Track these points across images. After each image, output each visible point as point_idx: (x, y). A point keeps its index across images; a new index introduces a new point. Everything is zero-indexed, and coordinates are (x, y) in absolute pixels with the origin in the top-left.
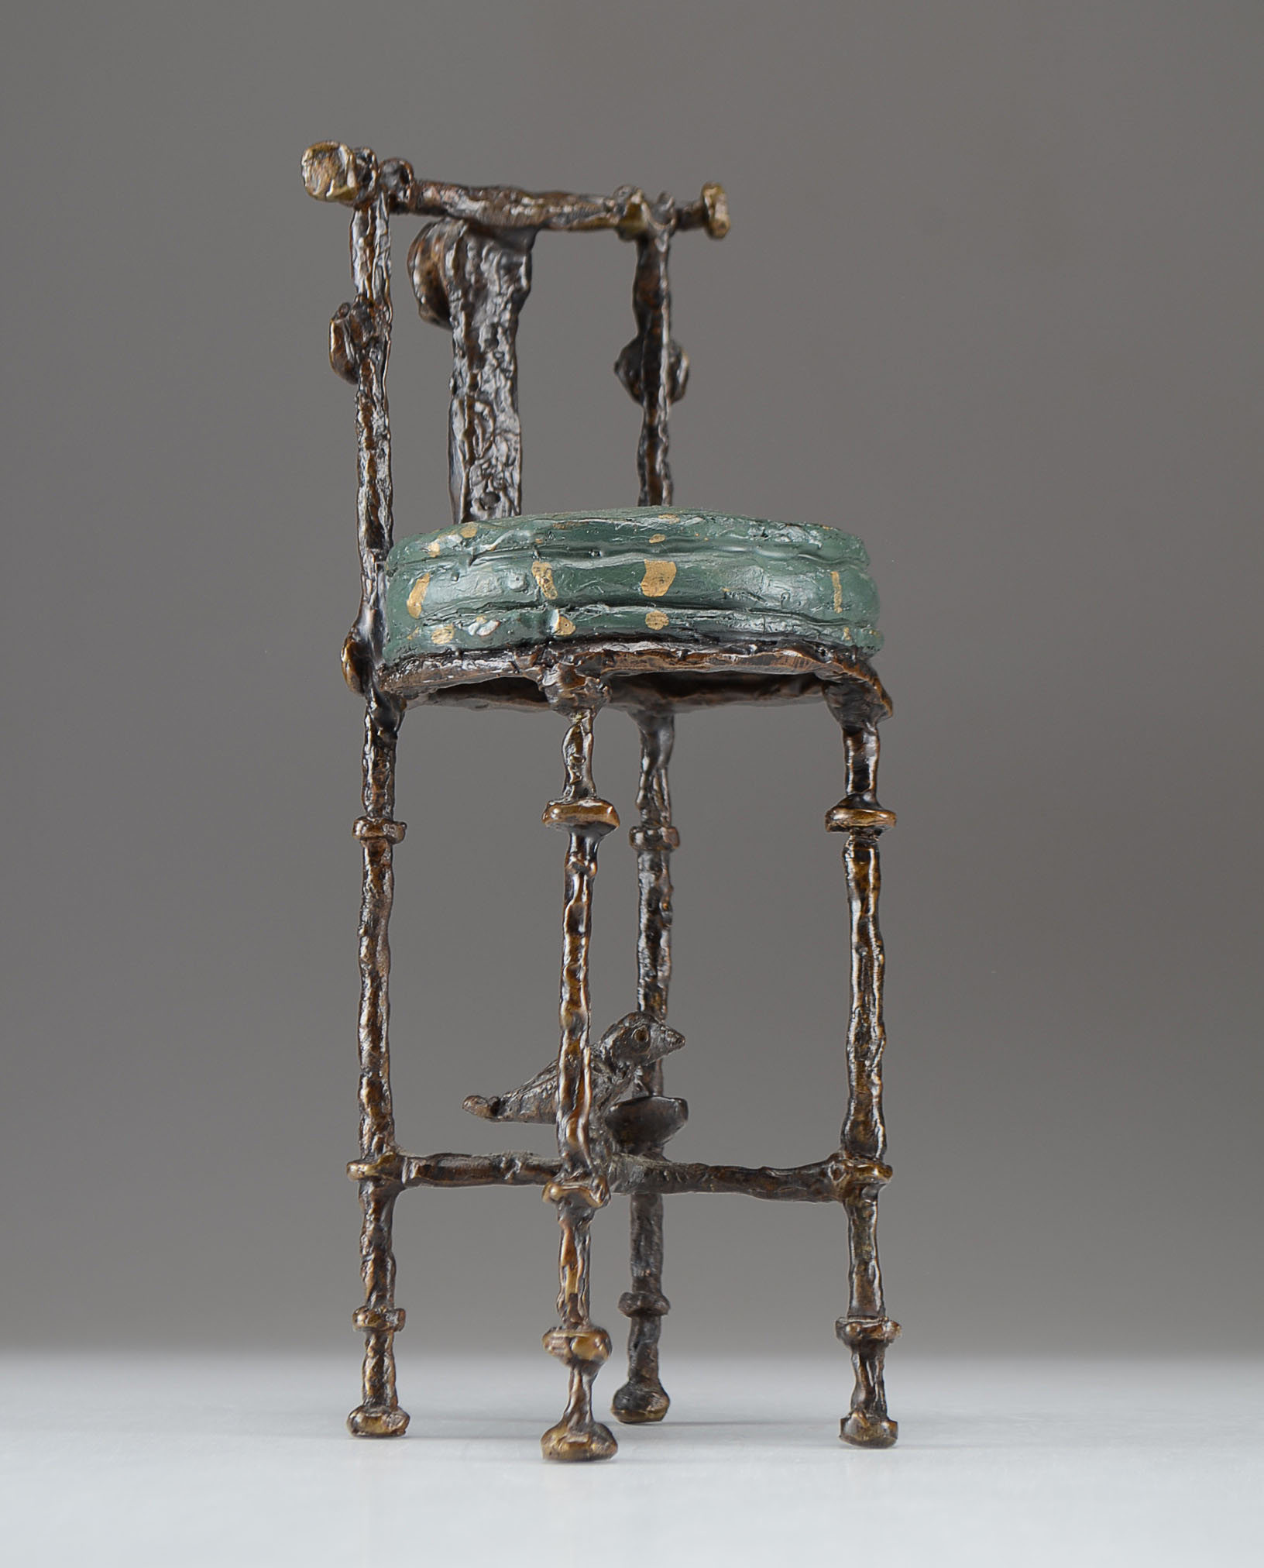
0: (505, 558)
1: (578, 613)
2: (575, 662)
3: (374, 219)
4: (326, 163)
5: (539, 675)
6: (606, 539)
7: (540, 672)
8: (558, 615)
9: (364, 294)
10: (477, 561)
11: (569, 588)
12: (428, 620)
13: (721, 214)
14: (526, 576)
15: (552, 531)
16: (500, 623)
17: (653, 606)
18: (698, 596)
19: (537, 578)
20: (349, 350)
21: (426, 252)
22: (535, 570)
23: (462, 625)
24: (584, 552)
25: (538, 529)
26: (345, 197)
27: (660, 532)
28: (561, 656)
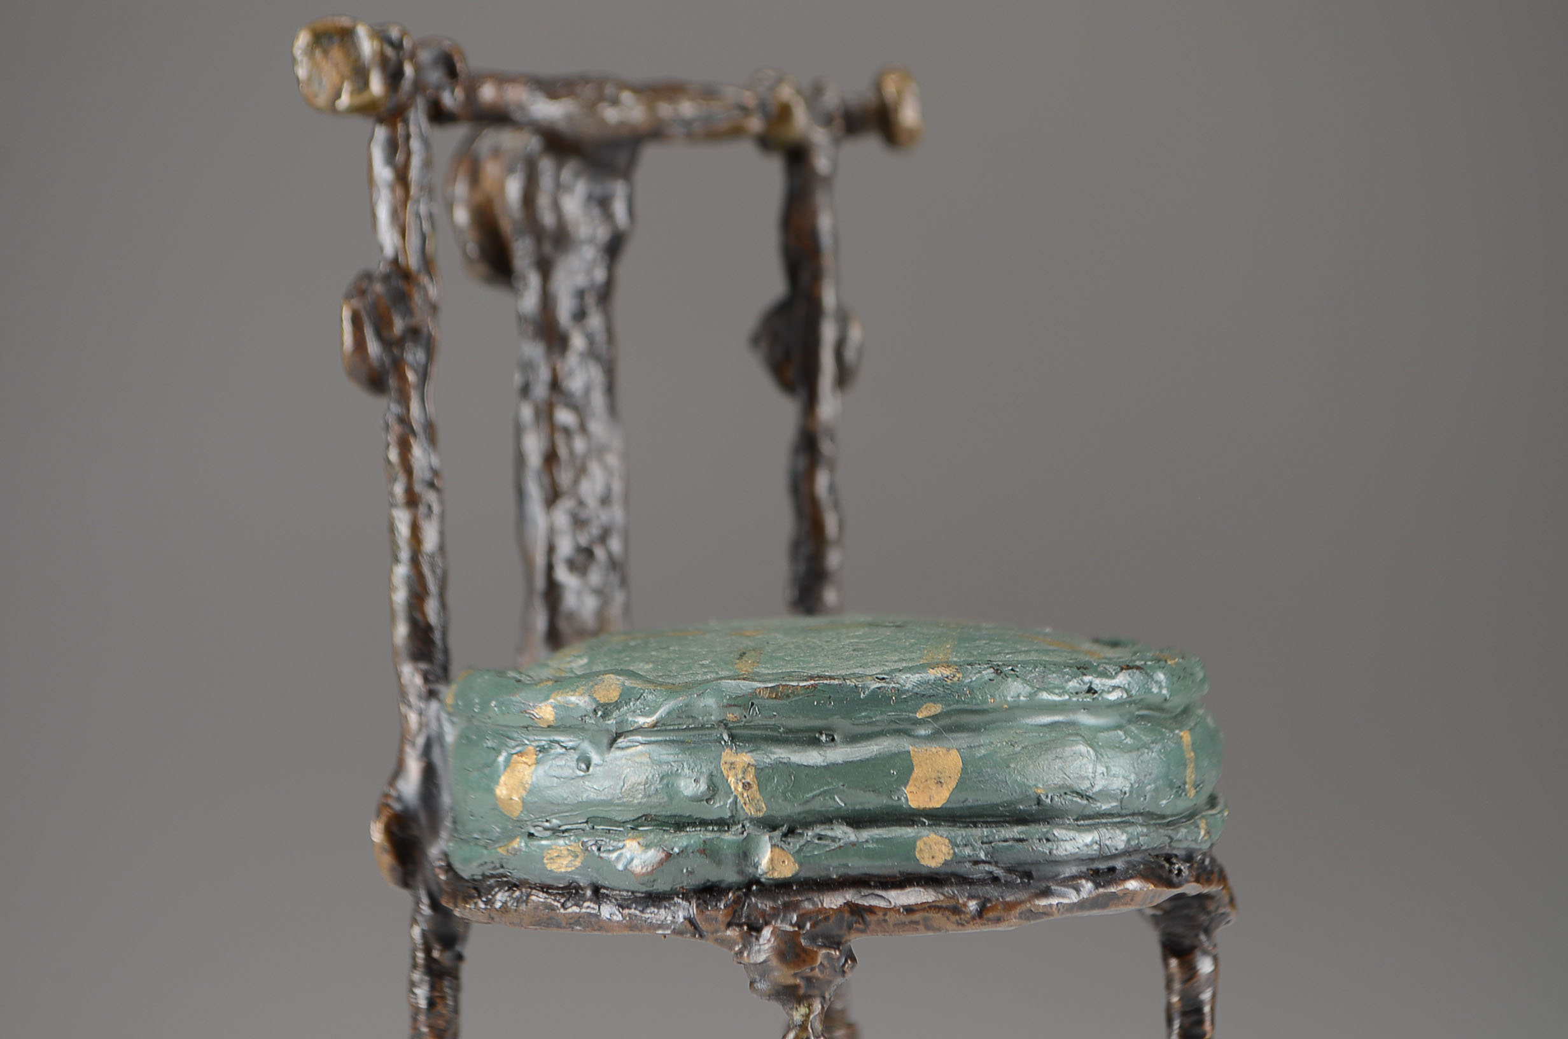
0: (673, 742)
1: (802, 842)
2: (800, 925)
3: (408, 137)
4: (336, 53)
5: (736, 943)
6: (848, 714)
7: (739, 940)
8: (769, 845)
9: (395, 262)
10: (621, 742)
11: (786, 799)
12: (535, 826)
13: (909, 115)
14: (711, 775)
15: (755, 702)
16: (669, 855)
17: (923, 824)
18: (997, 805)
19: (731, 780)
20: (373, 348)
21: (475, 177)
22: (727, 766)
23: (599, 849)
24: (807, 734)
25: (731, 697)
26: (369, 110)
27: (932, 698)
28: (775, 914)
